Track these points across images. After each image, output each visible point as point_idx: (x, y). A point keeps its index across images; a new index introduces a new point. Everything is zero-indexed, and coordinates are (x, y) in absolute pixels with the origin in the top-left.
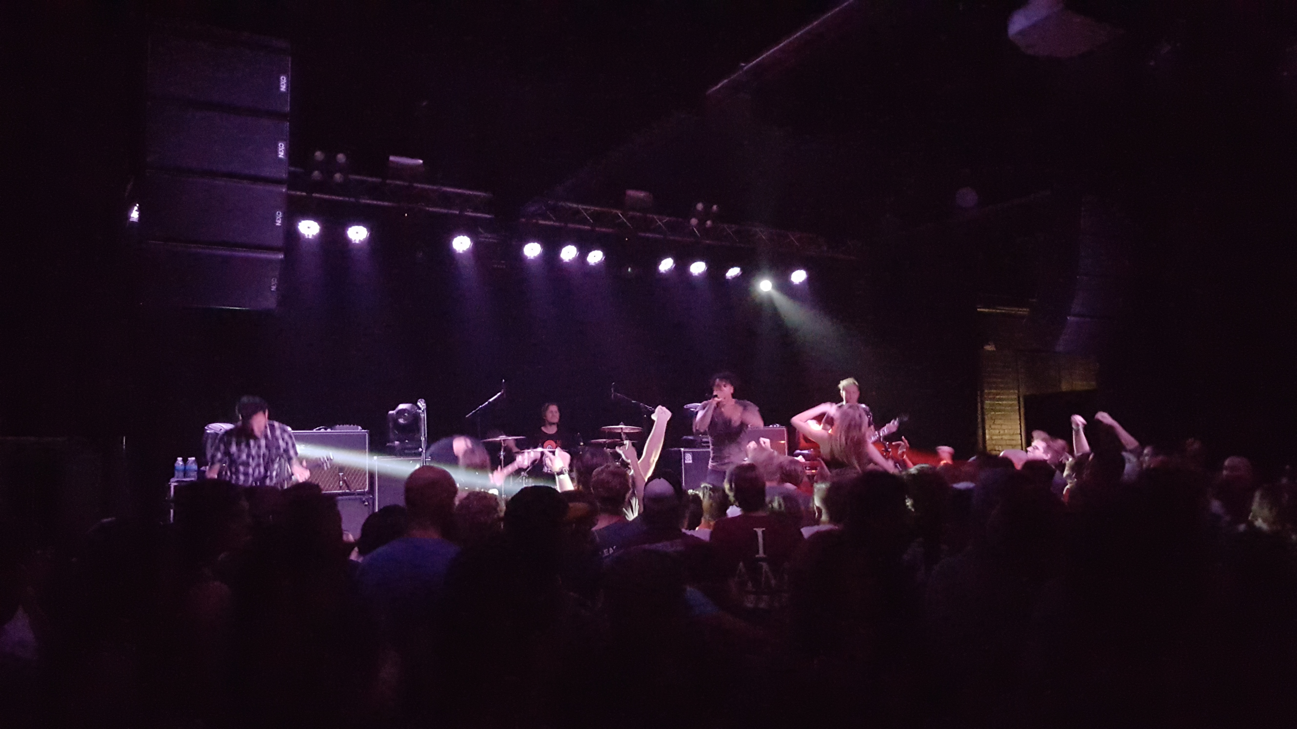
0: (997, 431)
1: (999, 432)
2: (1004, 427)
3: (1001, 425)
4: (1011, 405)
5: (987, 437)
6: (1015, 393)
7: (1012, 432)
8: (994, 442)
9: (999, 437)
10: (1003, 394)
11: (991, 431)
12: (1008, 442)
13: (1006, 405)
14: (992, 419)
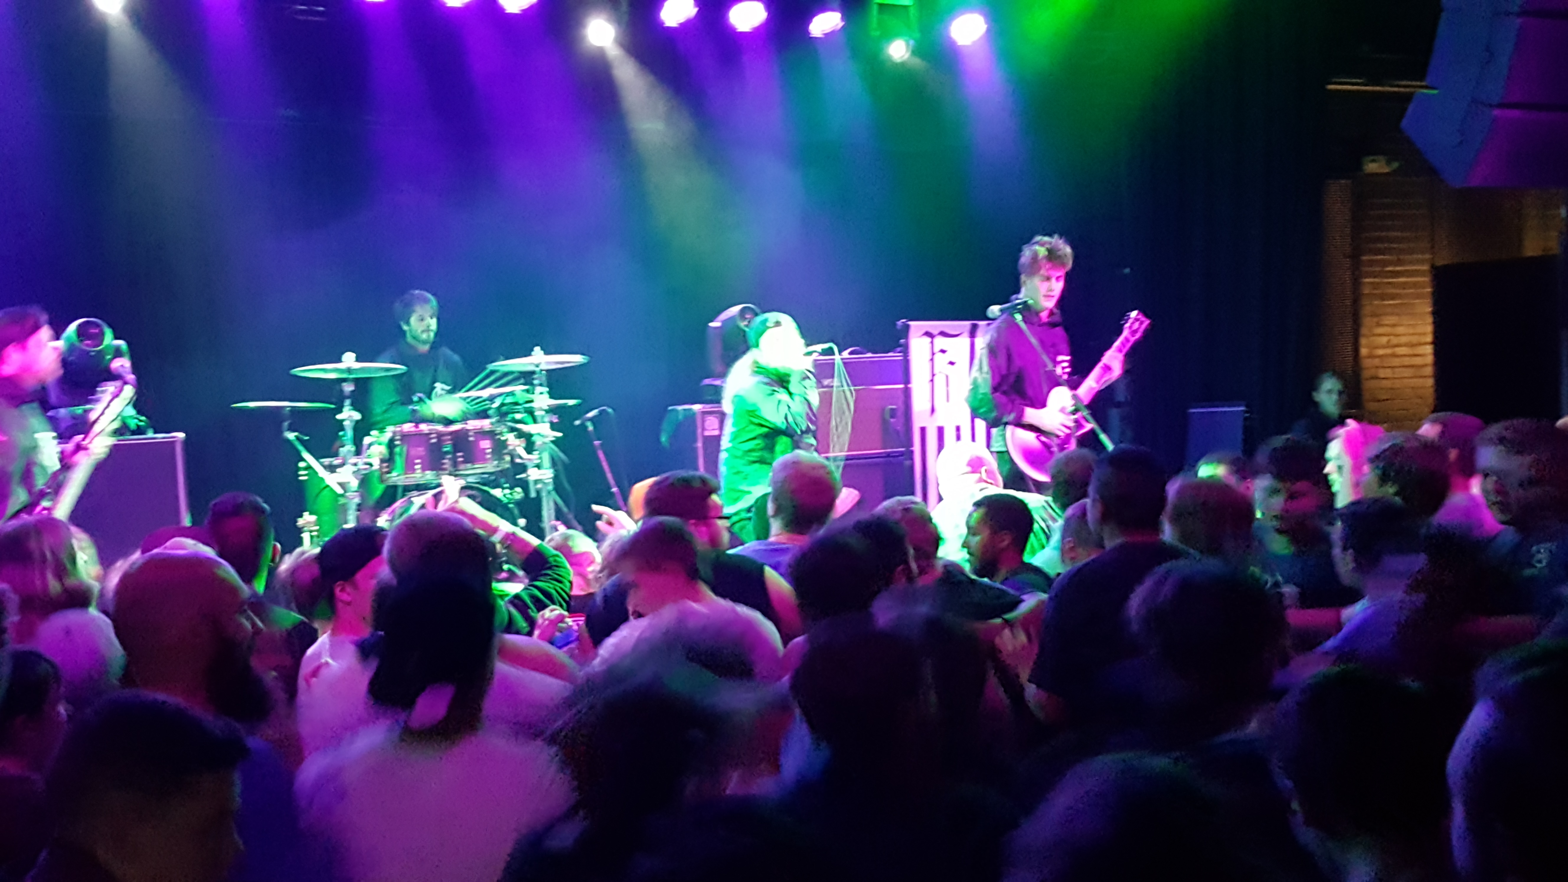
0: (1384, 340)
1: (1389, 341)
2: (1400, 330)
3: (1394, 326)
4: (1415, 285)
5: (1364, 351)
6: (1422, 262)
7: (1414, 339)
8: (1377, 361)
9: (1389, 351)
10: (1400, 262)
11: (1372, 338)
12: (1407, 361)
13: (1404, 286)
14: (1374, 315)
